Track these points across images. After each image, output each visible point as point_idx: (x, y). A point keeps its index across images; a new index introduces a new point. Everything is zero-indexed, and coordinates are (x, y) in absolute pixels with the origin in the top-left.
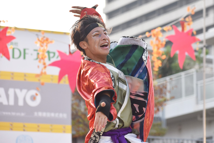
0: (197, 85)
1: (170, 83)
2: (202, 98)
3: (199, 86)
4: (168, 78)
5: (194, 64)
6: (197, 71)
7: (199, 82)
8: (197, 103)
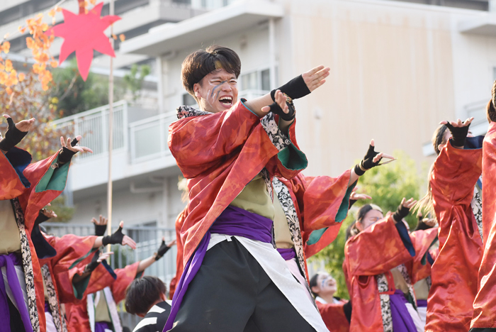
0: (129, 129)
1: (80, 125)
2: (139, 154)
3: (133, 130)
4: (76, 117)
5: (125, 92)
6: (129, 105)
7: (133, 125)
8: (130, 163)
